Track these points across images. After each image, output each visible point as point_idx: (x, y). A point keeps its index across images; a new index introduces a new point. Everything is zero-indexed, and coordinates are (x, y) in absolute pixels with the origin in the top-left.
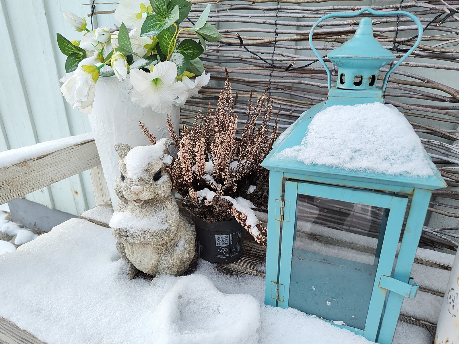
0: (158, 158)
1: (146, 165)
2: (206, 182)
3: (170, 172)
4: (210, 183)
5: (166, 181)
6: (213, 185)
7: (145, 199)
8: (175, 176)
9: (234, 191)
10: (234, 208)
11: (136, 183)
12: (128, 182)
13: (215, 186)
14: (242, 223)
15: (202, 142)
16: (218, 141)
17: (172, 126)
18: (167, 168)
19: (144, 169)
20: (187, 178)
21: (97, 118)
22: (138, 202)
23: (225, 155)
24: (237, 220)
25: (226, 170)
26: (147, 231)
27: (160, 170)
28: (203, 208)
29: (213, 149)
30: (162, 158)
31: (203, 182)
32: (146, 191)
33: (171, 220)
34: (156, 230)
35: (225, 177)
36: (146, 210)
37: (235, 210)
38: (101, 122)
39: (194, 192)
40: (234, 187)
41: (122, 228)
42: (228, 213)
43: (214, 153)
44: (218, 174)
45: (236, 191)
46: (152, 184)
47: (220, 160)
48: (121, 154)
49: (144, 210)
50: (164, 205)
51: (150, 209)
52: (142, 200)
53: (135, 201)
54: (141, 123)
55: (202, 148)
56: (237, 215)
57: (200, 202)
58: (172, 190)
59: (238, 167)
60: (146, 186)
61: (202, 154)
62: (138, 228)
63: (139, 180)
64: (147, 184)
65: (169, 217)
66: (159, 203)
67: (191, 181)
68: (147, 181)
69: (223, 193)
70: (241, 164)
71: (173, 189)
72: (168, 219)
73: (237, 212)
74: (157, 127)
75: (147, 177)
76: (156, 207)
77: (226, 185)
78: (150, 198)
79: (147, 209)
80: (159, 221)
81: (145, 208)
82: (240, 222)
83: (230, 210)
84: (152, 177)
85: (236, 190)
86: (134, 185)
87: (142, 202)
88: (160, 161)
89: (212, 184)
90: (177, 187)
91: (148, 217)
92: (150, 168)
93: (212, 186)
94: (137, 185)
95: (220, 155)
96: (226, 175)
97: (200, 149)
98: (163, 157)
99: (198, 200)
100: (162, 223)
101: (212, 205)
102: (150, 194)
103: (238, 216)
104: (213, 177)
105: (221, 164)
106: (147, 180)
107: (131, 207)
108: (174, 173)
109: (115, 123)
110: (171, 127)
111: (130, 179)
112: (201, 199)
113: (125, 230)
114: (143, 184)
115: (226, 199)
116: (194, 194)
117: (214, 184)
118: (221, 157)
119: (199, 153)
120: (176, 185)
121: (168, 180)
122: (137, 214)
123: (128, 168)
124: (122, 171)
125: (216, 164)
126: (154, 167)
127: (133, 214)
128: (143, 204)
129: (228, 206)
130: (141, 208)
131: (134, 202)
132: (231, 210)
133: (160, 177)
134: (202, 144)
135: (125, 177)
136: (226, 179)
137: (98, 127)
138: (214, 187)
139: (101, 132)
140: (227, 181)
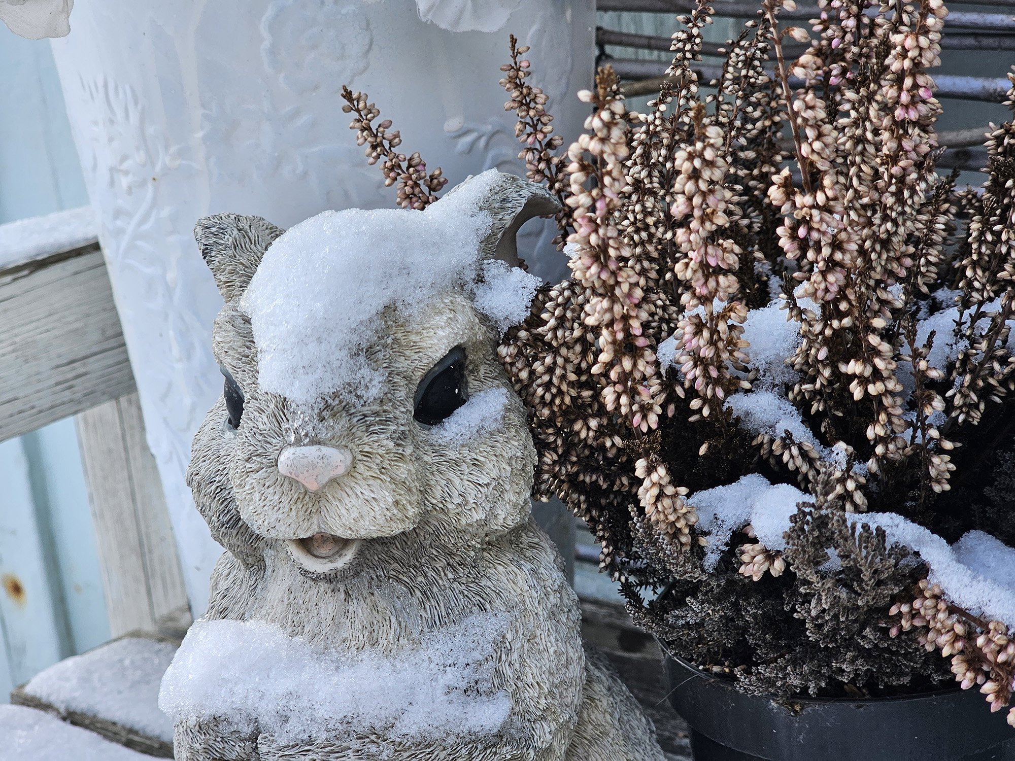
0: (448, 281)
1: (371, 321)
2: (753, 438)
3: (524, 375)
4: (778, 442)
5: (494, 426)
6: (795, 451)
7: (363, 533)
8: (554, 397)
9: (937, 488)
10: (937, 591)
11: (309, 428)
12: (264, 423)
13: (810, 461)
14: (988, 688)
15: (709, 154)
16: (817, 145)
17: (540, 107)
18: (503, 350)
19: (355, 338)
20: (624, 400)
21: (106, 86)
22: (323, 551)
23: (868, 244)
24: (958, 667)
25: (874, 340)
26: (377, 735)
27: (457, 356)
28: (735, 605)
29: (786, 208)
30: (471, 285)
31: (731, 439)
32: (371, 482)
33: (530, 679)
34: (437, 735)
35: (873, 389)
36: (375, 607)
37: (942, 606)
38: (126, 109)
39: (670, 490)
40: (936, 460)
41: (229, 712)
42: (893, 632)
43: (793, 236)
44: (827, 373)
45: (947, 487)
46: (409, 441)
47: (835, 279)
48: (233, 272)
49: (360, 609)
50: (484, 582)
51: (398, 606)
52: (345, 543)
53: (305, 544)
54: (355, 96)
55: (711, 191)
56: (957, 638)
57: (712, 559)
58: (536, 492)
59: (962, 336)
60: (367, 449)
61: (712, 238)
62: (322, 713)
63: (327, 406)
64: (374, 437)
65: (515, 656)
66: (455, 570)
67: (653, 420)
68: (377, 414)
69: (859, 497)
70: (980, 315)
71: (543, 487)
72: (508, 672)
73: (955, 617)
74: (453, 124)
75: (375, 391)
76: (435, 590)
77: (879, 450)
78: (397, 529)
79: (382, 604)
80: (451, 677)
81: (365, 593)
82: (977, 687)
83: (905, 608)
84: (405, 395)
85: (949, 481)
86: (298, 442)
87: (349, 555)
88: (460, 299)
89: (788, 440)
90: (572, 480)
91: (387, 653)
92: (396, 340)
93: (786, 457)
94: (316, 442)
95: (837, 245)
96: (877, 375)
97: (697, 200)
98: (480, 280)
99: (702, 548)
100: (472, 690)
101: (788, 575)
102: (390, 500)
103: (959, 645)
104: (794, 402)
105: (843, 306)
106: (376, 408)
107: (285, 587)
108: (546, 378)
109: (203, 106)
110: (532, 113)
111: (272, 406)
112: (715, 544)
113: (247, 730)
114: (350, 433)
115: (881, 533)
116: (667, 502)
117: (800, 448)
118: (838, 256)
119: (694, 225)
120: (563, 460)
121: (508, 426)
122: (317, 631)
123: (261, 342)
124: (228, 361)
125: (814, 309)
126: (417, 333)
127: (293, 634)
128: (356, 570)
129: (895, 579)
130: (346, 593)
131: (297, 553)
132: (917, 604)
133: (460, 401)
134: (710, 164)
135: (247, 396)
136: (882, 407)
137: (111, 140)
138: (799, 461)
139: (126, 173)
140: (883, 417)
